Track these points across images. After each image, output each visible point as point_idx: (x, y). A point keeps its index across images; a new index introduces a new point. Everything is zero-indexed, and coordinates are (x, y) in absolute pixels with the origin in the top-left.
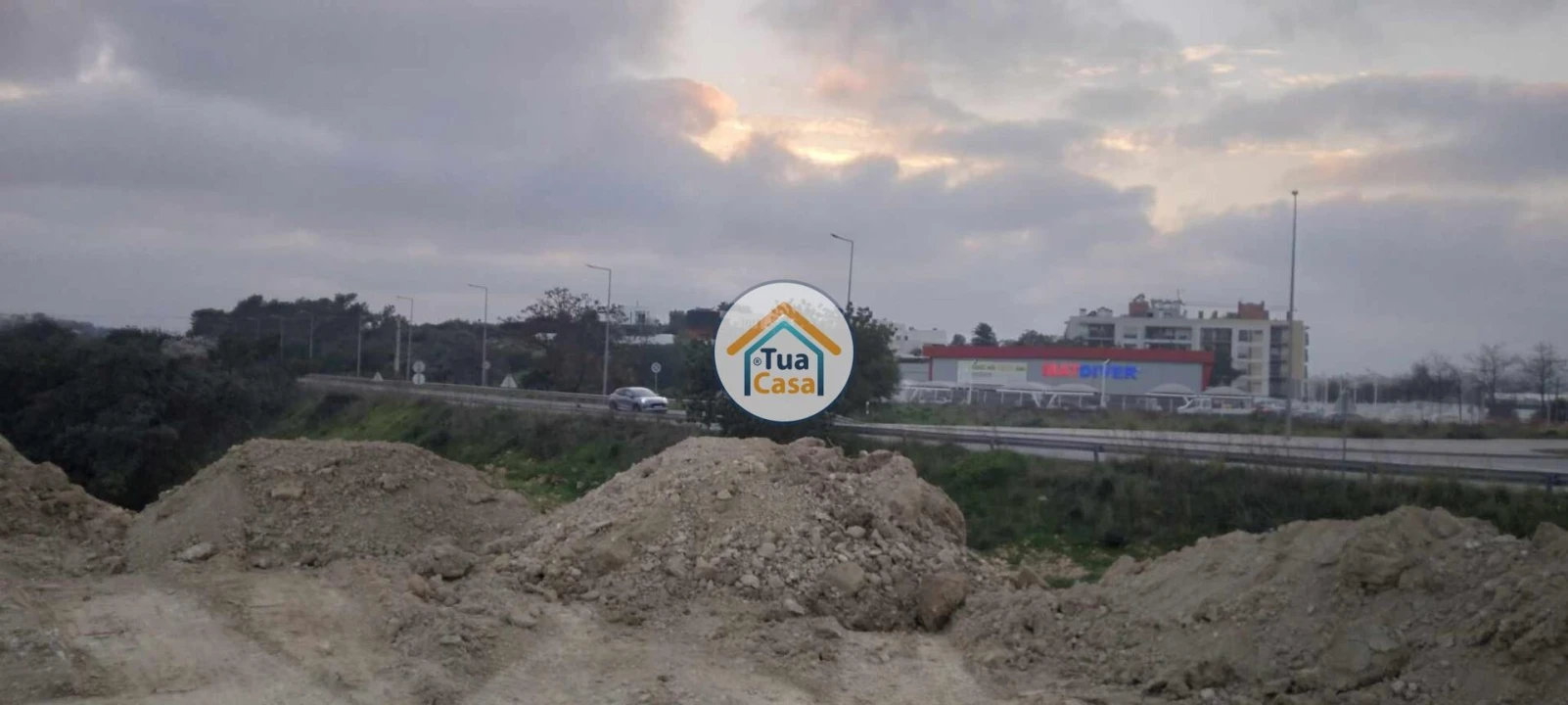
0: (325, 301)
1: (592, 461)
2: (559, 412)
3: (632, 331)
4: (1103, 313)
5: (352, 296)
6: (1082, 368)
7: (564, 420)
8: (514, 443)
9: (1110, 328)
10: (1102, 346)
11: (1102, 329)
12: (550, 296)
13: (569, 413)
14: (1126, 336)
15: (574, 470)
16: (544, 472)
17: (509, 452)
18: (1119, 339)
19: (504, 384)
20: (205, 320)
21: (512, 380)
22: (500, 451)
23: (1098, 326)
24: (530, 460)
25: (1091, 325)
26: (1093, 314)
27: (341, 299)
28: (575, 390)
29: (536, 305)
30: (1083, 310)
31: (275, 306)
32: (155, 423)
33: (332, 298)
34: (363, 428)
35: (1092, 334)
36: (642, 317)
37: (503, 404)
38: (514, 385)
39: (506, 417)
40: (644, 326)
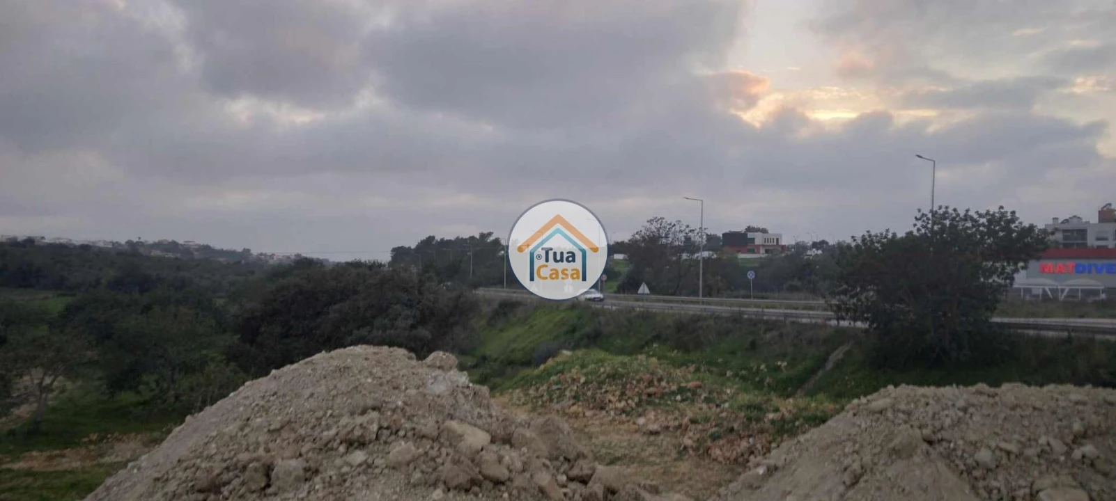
0: (472, 238)
1: (733, 353)
2: (691, 313)
3: (680, 250)
4: (1075, 221)
5: (490, 234)
6: (1077, 266)
7: (697, 319)
8: (657, 338)
9: (1082, 233)
10: (1075, 247)
11: (1075, 234)
12: (652, 224)
13: (699, 313)
14: (1098, 239)
15: (720, 360)
16: (693, 362)
17: (655, 345)
18: (1091, 241)
19: (640, 291)
20: (399, 253)
21: (645, 286)
22: (648, 343)
23: (1072, 231)
24: (676, 351)
25: (1065, 231)
26: (1066, 221)
27: (483, 236)
28: (673, 294)
29: (641, 231)
30: (1057, 219)
31: (444, 243)
32: (413, 327)
33: (477, 236)
34: (532, 327)
35: (1065, 238)
36: (688, 239)
37: (640, 307)
38: (647, 291)
39: (646, 316)
40: (690, 246)
